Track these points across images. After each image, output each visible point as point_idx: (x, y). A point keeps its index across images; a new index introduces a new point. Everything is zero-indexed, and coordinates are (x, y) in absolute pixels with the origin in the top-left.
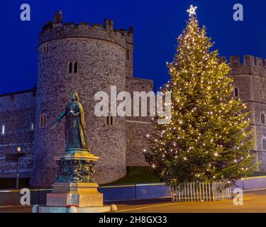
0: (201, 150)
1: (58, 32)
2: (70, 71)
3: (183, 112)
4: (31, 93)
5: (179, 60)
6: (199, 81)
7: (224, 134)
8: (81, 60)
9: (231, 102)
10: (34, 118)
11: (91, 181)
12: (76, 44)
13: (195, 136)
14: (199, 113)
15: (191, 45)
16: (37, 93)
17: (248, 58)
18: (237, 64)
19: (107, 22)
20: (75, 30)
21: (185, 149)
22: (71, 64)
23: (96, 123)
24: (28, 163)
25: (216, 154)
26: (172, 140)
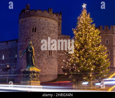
0: (86, 67)
1: (27, 14)
2: (33, 31)
3: (79, 51)
4: (16, 41)
5: (78, 28)
6: (86, 37)
7: (96, 61)
8: (38, 27)
9: (100, 47)
10: (17, 52)
11: (37, 80)
12: (35, 19)
13: (83, 61)
14: (86, 51)
15: (83, 21)
16: (18, 41)
17: (113, 27)
18: (108, 29)
19: (50, 9)
20: (35, 13)
21: (79, 67)
22: (33, 28)
23: (44, 55)
24: (14, 72)
25: (92, 69)
26: (73, 63)
